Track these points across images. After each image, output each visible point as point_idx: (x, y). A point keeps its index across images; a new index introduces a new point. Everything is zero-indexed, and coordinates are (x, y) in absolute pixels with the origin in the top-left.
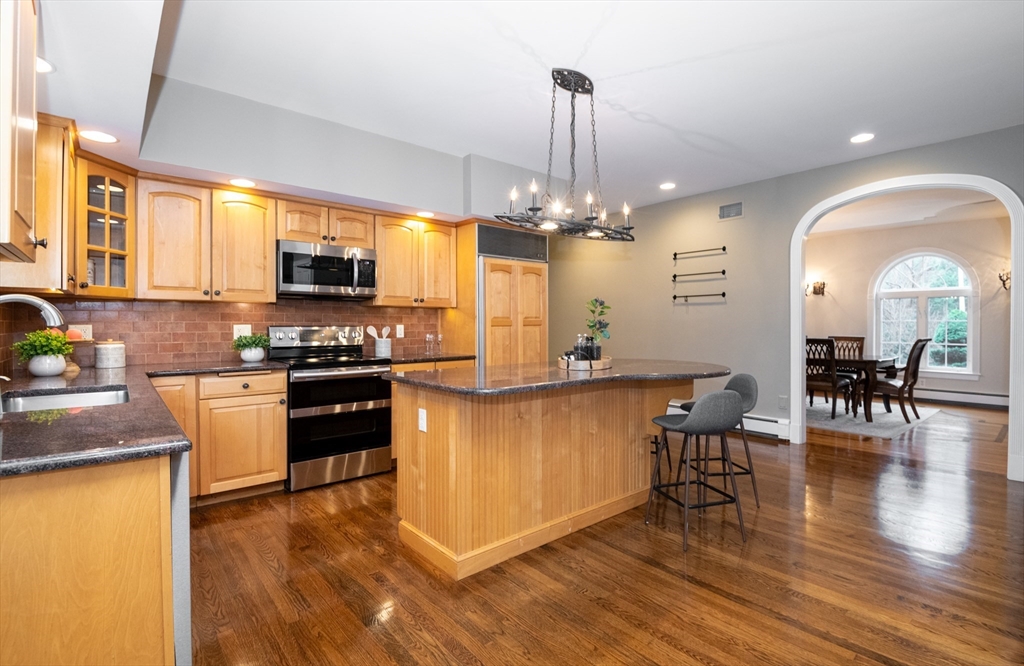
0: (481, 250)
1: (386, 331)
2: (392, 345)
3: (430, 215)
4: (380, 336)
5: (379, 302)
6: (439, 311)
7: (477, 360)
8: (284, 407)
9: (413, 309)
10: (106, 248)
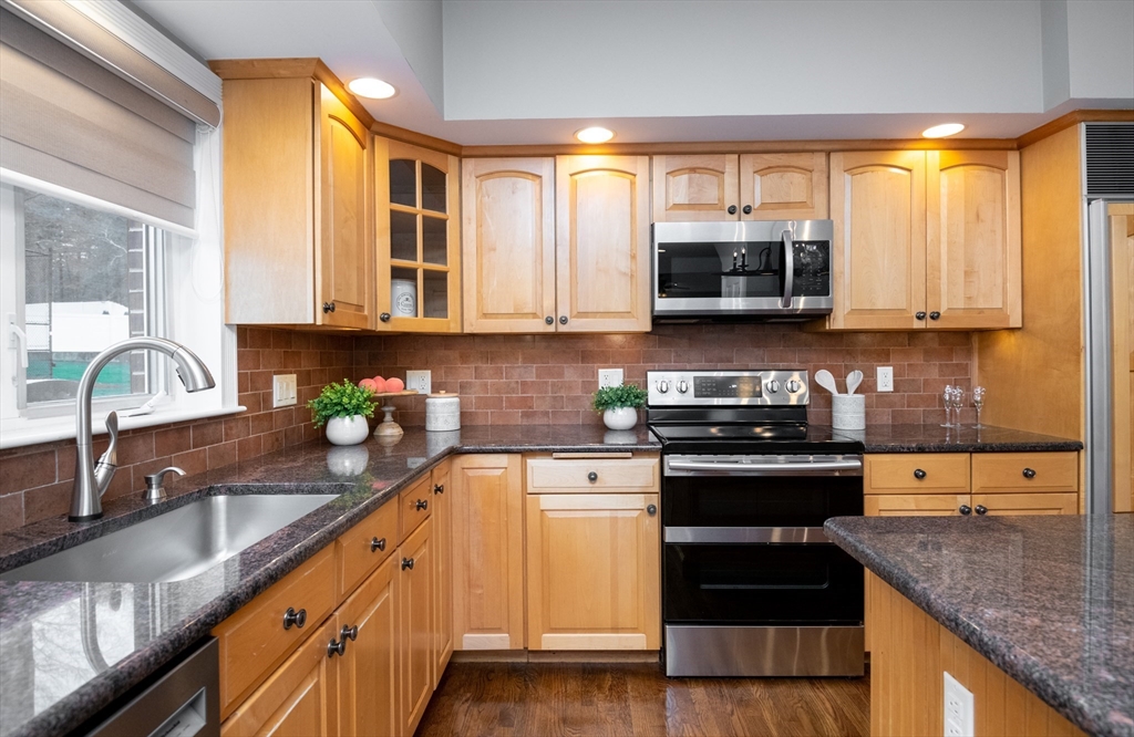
0: (1098, 186)
1: (854, 379)
2: (868, 406)
3: (952, 129)
4: (842, 388)
5: (838, 322)
6: (975, 339)
7: (1085, 456)
8: (656, 520)
9: (913, 335)
10: (419, 264)
